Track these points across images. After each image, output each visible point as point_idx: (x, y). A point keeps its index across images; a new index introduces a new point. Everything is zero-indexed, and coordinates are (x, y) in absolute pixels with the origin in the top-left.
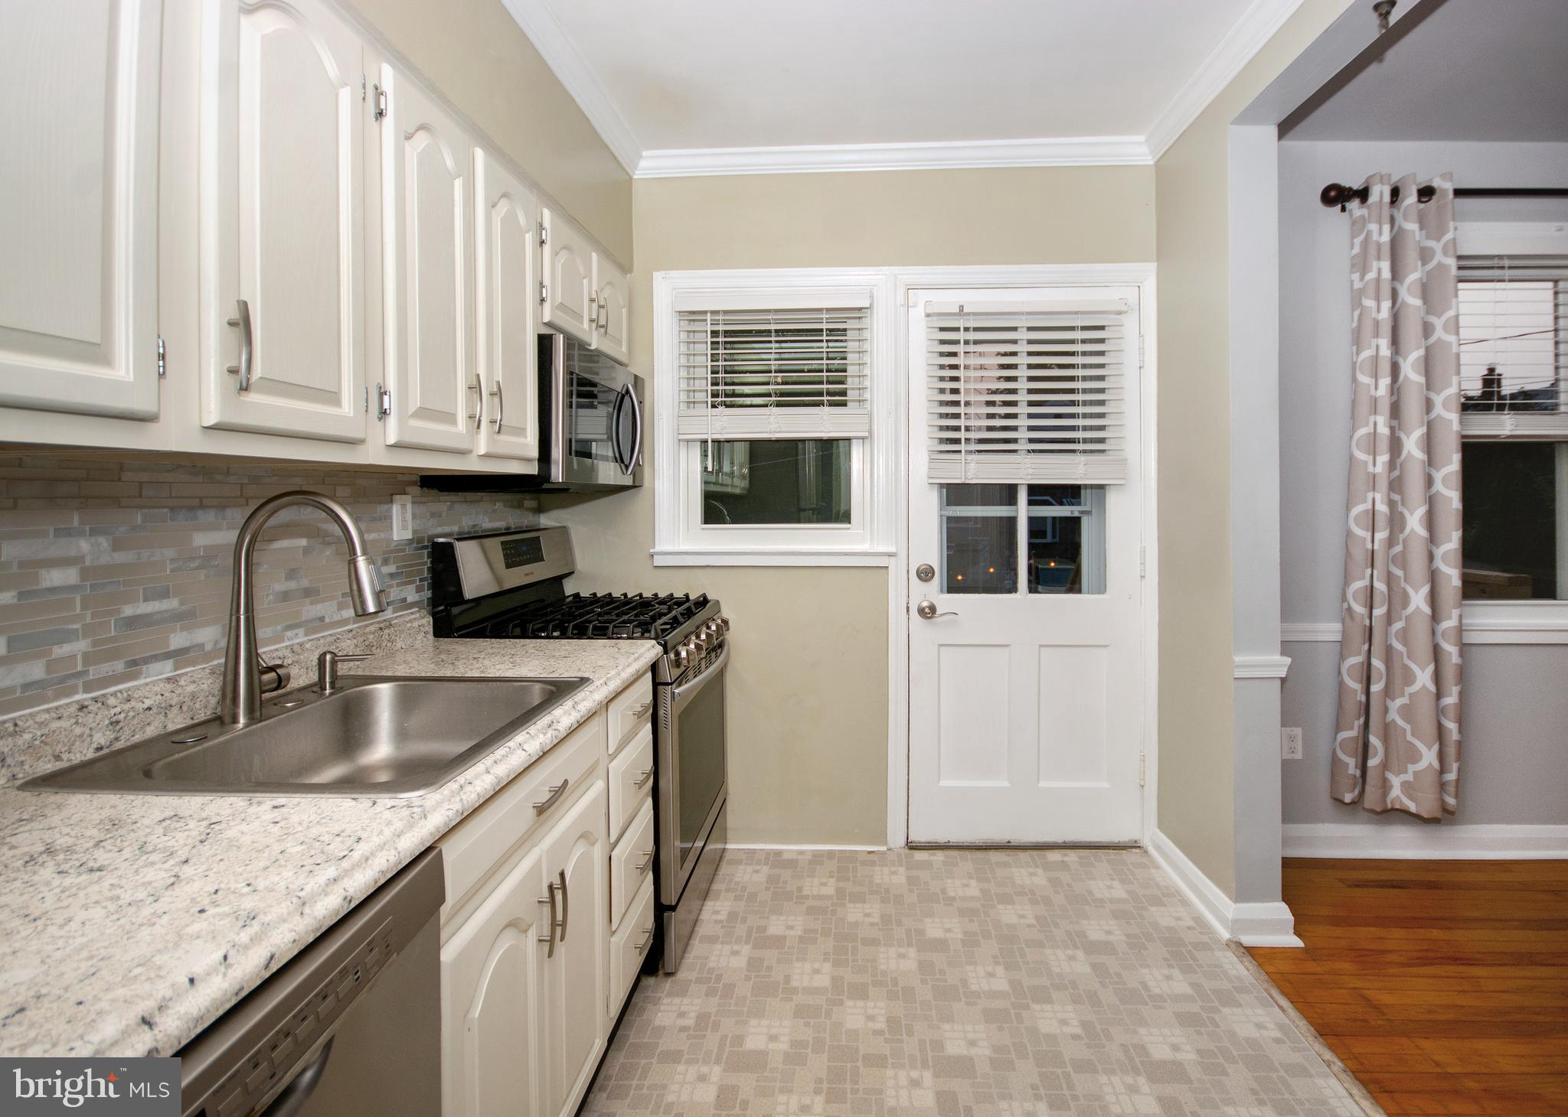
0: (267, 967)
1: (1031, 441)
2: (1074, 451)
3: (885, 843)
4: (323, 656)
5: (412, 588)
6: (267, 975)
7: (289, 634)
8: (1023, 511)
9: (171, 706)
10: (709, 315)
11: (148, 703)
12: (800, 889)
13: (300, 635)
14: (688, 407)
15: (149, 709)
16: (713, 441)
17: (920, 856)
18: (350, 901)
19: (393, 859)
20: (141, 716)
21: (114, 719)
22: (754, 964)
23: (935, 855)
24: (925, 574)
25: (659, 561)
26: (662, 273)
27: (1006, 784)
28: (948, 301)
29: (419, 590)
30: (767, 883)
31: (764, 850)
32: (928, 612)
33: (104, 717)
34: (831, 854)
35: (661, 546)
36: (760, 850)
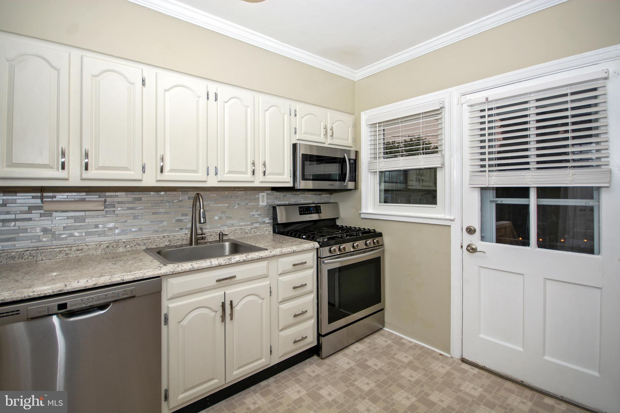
0: (94, 285)
1: (538, 163)
2: (566, 167)
3: (449, 353)
4: (220, 233)
5: (268, 218)
6: (94, 287)
7: (222, 227)
8: (533, 202)
9: (184, 239)
10: (377, 124)
11: (178, 238)
12: (395, 354)
13: (225, 228)
14: (375, 159)
15: (178, 239)
16: (379, 172)
17: (465, 366)
18: (123, 280)
19: (141, 276)
20: (176, 240)
21: (170, 240)
22: (351, 370)
23: (473, 369)
24: (471, 231)
25: (362, 216)
26: (363, 112)
27: (521, 349)
28: (480, 97)
29: (270, 219)
30: (385, 347)
31: (397, 335)
32: (472, 250)
33: (167, 239)
34: (423, 347)
35: (363, 211)
36: (396, 335)
